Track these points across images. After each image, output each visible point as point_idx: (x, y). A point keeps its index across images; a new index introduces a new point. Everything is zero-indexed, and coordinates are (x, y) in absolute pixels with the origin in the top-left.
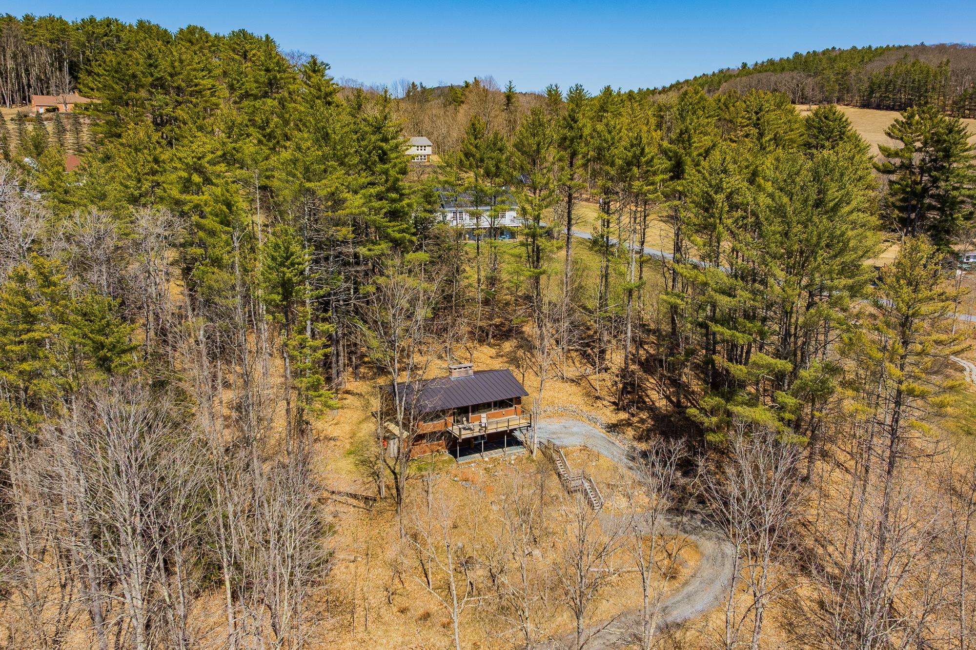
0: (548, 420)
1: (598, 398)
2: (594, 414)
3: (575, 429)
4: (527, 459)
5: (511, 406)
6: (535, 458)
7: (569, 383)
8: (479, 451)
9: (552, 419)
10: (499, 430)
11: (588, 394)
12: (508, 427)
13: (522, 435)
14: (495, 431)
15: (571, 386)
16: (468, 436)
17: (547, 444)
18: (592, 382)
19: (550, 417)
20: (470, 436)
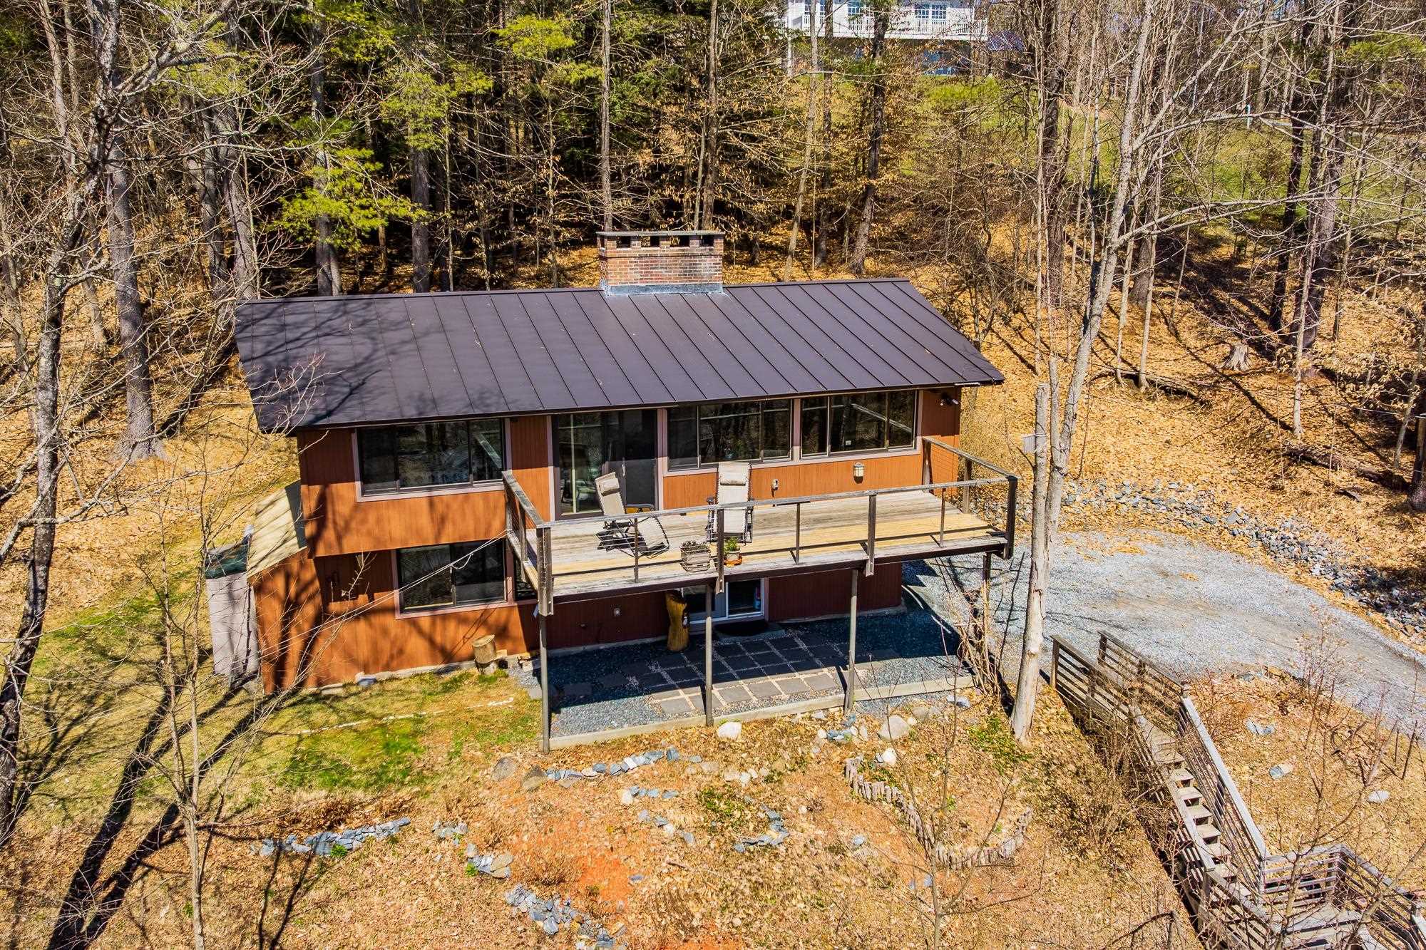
0: (1079, 538)
1: (1301, 457)
2: (1287, 520)
3: (1212, 586)
4: (977, 739)
5: (904, 439)
6: (1024, 741)
7: (1161, 402)
8: (690, 679)
9: (1098, 537)
10: (810, 559)
11: (1252, 443)
12: (867, 545)
13: (957, 599)
14: (784, 562)
15: (1168, 414)
16: (600, 584)
17: (1092, 657)
18: (1260, 397)
19: (1084, 526)
20: (619, 581)
